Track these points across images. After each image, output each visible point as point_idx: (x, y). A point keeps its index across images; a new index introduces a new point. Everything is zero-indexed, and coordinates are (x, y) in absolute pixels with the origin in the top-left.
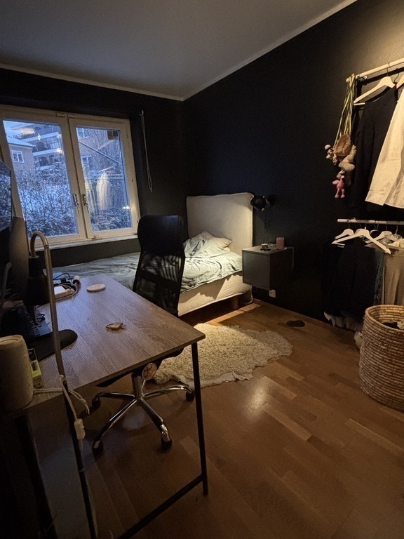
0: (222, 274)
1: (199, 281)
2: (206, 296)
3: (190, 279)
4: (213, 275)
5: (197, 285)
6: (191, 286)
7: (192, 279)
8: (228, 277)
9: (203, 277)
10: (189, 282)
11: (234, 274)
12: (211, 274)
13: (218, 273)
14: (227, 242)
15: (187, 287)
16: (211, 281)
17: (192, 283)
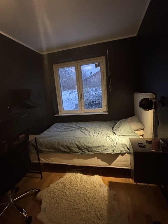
0: (115, 151)
1: (95, 150)
2: (102, 160)
3: (88, 147)
4: (107, 149)
5: (94, 152)
6: (89, 151)
7: (90, 148)
8: (123, 154)
9: (100, 148)
10: (87, 149)
11: (128, 153)
12: (106, 148)
13: (112, 149)
14: (141, 127)
15: (86, 151)
16: (105, 153)
17: (90, 150)
